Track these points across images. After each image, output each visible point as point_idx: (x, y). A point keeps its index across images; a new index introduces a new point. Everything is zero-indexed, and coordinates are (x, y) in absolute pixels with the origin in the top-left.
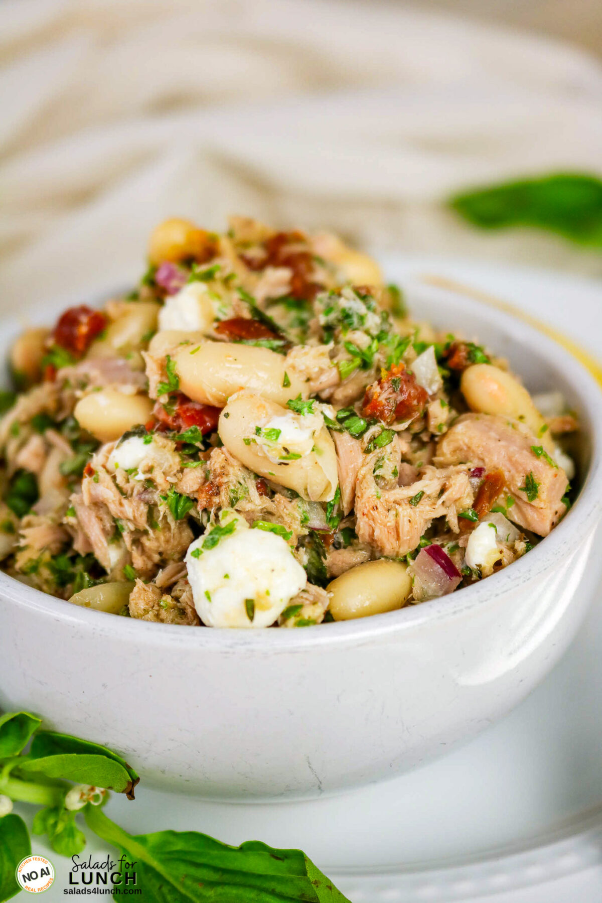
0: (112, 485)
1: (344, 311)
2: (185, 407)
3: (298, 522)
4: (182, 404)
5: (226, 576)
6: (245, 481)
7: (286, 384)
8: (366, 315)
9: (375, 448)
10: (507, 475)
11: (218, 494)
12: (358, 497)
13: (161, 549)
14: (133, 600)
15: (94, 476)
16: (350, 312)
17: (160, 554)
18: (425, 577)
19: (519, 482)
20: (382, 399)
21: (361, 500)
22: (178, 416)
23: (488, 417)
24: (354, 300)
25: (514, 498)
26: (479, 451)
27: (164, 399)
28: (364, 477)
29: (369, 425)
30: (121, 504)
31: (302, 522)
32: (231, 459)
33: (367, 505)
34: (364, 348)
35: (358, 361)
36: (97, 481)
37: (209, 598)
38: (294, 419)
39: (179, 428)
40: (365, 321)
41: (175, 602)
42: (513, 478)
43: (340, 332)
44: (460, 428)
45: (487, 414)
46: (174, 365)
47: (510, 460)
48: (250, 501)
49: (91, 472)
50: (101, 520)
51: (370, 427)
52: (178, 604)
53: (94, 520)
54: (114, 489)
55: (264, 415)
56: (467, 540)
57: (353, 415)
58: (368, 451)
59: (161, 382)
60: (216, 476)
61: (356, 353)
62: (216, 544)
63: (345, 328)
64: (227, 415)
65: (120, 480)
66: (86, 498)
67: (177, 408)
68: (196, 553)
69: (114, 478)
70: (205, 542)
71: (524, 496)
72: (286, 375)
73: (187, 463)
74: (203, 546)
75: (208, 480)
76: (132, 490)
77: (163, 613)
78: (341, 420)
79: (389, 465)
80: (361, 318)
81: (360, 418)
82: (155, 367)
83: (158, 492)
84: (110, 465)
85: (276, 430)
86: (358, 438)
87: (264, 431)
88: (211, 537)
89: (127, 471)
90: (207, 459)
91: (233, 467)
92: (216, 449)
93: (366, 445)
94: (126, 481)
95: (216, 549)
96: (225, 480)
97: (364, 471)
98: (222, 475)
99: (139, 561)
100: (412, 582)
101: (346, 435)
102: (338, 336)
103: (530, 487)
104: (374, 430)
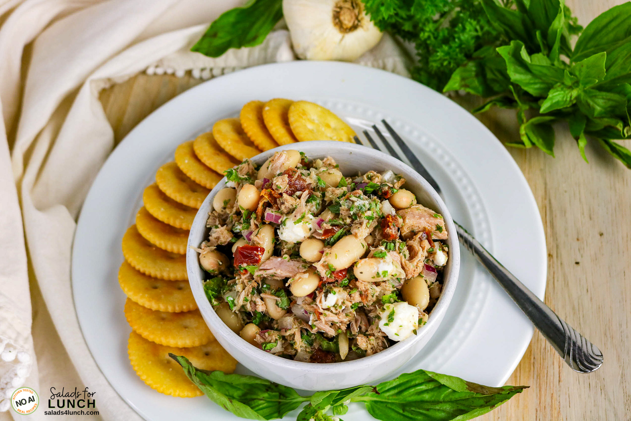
1: (358, 207)
2: (336, 273)
3: (391, 288)
4: (334, 273)
5: (401, 326)
6: (372, 287)
9: (401, 250)
11: (367, 296)
14: (361, 344)
15: (323, 314)
16: (360, 206)
17: (349, 321)
18: (429, 277)
19: (434, 228)
20: (394, 233)
21: (409, 271)
24: (358, 200)
25: (435, 233)
26: (417, 225)
27: (329, 275)
28: (405, 263)
29: (395, 244)
32: (365, 283)
33: (412, 271)
34: (370, 215)
35: (371, 220)
36: (326, 315)
37: (397, 335)
38: (384, 262)
39: (337, 281)
42: (431, 228)
44: (407, 221)
46: (333, 266)
47: (428, 223)
48: (377, 290)
49: (321, 314)
50: (328, 325)
52: (376, 337)
54: (334, 315)
56: (434, 257)
57: (387, 243)
58: (400, 253)
59: (327, 271)
60: (365, 292)
61: (369, 218)
62: (393, 319)
63: (363, 213)
64: (361, 273)
65: (334, 311)
66: (324, 322)
67: (334, 276)
68: (387, 324)
69: (332, 312)
70: (389, 320)
71: (438, 232)
72: (362, 244)
73: (350, 292)
74: (389, 322)
75: (362, 294)
76: (339, 312)
77: (372, 342)
78: (386, 248)
79: (407, 253)
80: (364, 205)
81: (390, 243)
82: (322, 268)
83: (350, 308)
84: (324, 307)
85: (385, 271)
86: (395, 251)
87: (381, 273)
88: (390, 318)
89: (334, 306)
90: (357, 288)
91: (367, 285)
92: (357, 282)
93: (398, 252)
94: (336, 310)
95: (394, 321)
96: (369, 292)
97: (403, 260)
98: (367, 290)
99: (344, 328)
100: (426, 281)
101: (391, 251)
102: (361, 216)
103: (439, 229)
104: (397, 245)
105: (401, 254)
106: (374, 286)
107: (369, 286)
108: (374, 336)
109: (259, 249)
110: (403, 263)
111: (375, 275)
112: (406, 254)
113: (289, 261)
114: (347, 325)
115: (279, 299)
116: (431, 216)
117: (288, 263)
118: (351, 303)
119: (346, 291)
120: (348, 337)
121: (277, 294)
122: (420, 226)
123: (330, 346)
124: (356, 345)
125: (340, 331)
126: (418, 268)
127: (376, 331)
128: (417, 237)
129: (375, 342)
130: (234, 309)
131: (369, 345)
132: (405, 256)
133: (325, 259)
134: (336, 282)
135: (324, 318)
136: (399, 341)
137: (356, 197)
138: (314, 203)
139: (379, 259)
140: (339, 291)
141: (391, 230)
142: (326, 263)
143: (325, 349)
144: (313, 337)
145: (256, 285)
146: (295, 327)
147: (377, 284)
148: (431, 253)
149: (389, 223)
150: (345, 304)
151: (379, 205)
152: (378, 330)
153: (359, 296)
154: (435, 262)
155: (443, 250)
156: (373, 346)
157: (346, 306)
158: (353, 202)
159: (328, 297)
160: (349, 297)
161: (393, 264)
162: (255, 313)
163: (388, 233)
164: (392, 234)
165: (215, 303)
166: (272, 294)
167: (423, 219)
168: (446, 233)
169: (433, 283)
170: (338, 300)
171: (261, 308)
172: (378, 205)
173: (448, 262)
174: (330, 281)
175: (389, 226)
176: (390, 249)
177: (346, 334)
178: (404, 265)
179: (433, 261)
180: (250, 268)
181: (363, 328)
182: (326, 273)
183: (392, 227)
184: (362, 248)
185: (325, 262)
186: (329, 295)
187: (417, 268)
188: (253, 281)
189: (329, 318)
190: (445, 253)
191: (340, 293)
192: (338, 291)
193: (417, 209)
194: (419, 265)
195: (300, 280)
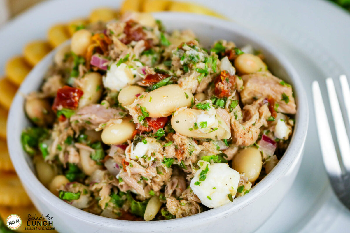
0: (140, 166)
1: (190, 57)
2: (151, 121)
3: (216, 150)
4: (149, 121)
5: (214, 188)
6: (191, 143)
7: (187, 97)
8: (198, 54)
9: (233, 109)
10: (274, 97)
11: (184, 152)
12: (237, 132)
13: (164, 180)
14: (169, 207)
15: (130, 165)
16: (192, 56)
17: (164, 182)
18: (266, 149)
19: (280, 97)
20: (225, 89)
21: (238, 133)
22: (150, 126)
23: (254, 75)
24: (191, 50)
25: (280, 104)
26: (260, 91)
27: (142, 122)
28: (234, 123)
29: (225, 101)
30: (147, 172)
31: (217, 149)
32: (183, 137)
33: (241, 134)
34: (204, 68)
35: (203, 75)
36: (132, 166)
37: (210, 199)
38: (205, 113)
39: (152, 131)
40: (199, 57)
41: (187, 201)
42: (276, 97)
43: (192, 65)
44: (248, 85)
45: (252, 73)
46: (145, 109)
47: (273, 90)
48: (196, 150)
49: (128, 164)
50: (136, 179)
51: (227, 102)
52: (188, 202)
53: (134, 181)
54: (142, 167)
55: (193, 117)
56: (274, 128)
57: (217, 99)
58: (230, 112)
59: (139, 116)
60: (181, 146)
61: (201, 71)
62: (205, 177)
63: (194, 63)
64: (177, 122)
65: (142, 162)
66: (130, 175)
67: (148, 124)
68: (197, 183)
69: (139, 163)
70: (200, 178)
71: (283, 102)
72: (185, 93)
73: (164, 145)
74: (200, 180)
75: (178, 149)
76: (149, 165)
77: (183, 207)
78: (214, 103)
79: (240, 114)
80: (197, 57)
81: (220, 99)
82: (134, 111)
83: (161, 162)
84: (132, 158)
85: (204, 122)
86: (224, 108)
87: (199, 124)
88: (202, 175)
89: (143, 157)
90: (172, 140)
91: (185, 140)
92: (174, 135)
93: (228, 110)
94: (145, 162)
95: (206, 180)
96: (185, 147)
97: (233, 120)
98: (183, 145)
99: (156, 188)
100: (261, 153)
101: (219, 108)
102: (192, 67)
103: (285, 98)
104: (228, 102)
105: (232, 113)
106: (194, 144)
107: (187, 142)
108: (187, 200)
109: (77, 90)
110: (232, 123)
111: (192, 127)
112: (238, 115)
113: (107, 108)
114: (161, 186)
115: (93, 151)
116: (277, 83)
117: (106, 110)
118: (163, 156)
119: (161, 144)
120: (161, 201)
121: (94, 145)
122: (263, 93)
123: (138, 208)
124: (166, 209)
125: (152, 193)
126: (250, 132)
127: (190, 195)
128: (257, 103)
129: (187, 208)
130: (47, 158)
131: (179, 210)
132: (236, 117)
133: (139, 101)
134: (151, 133)
135: (130, 169)
136: (213, 208)
137: (190, 46)
138: (150, 57)
139: (200, 111)
140: (152, 142)
141: (222, 85)
142: (139, 107)
143: (134, 211)
144: (124, 197)
145: (71, 132)
146: (103, 181)
147: (199, 142)
148: (271, 123)
149: (221, 77)
150: (156, 156)
151: (217, 61)
152: (192, 194)
153: (174, 150)
154: (276, 134)
155: (288, 124)
156: (183, 212)
157: (155, 157)
158: (185, 51)
159: (137, 146)
160: (162, 150)
161: (215, 118)
162: (68, 164)
163: (220, 88)
164: (223, 90)
165: (29, 149)
166: (87, 145)
167: (267, 85)
168: (294, 106)
169: (270, 157)
170: (147, 151)
171: (73, 158)
172: (215, 61)
173: (290, 136)
174: (143, 129)
175: (221, 81)
176: (219, 106)
177: (158, 197)
178: (233, 126)
179: (273, 133)
180: (67, 112)
181: (178, 192)
182: (138, 118)
183: (224, 82)
184: (186, 98)
185: (138, 105)
186: (140, 144)
187: (248, 132)
188: (70, 128)
189: (135, 169)
190: (290, 127)
191: (152, 143)
192: (150, 141)
193: (264, 75)
194: (252, 130)
195: (112, 125)
